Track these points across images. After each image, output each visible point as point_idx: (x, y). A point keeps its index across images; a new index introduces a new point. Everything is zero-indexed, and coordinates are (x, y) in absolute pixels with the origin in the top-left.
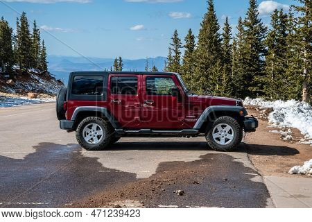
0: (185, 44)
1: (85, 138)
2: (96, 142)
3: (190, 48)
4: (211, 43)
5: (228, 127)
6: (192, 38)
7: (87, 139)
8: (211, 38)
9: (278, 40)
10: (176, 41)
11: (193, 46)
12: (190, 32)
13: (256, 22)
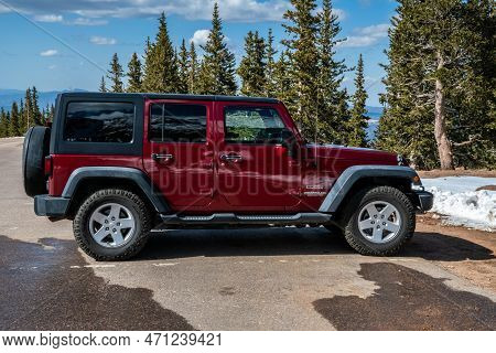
0: (129, 71)
1: (95, 236)
2: (118, 242)
3: (135, 77)
4: (166, 70)
5: (390, 208)
6: (137, 64)
7: (98, 236)
8: (166, 64)
9: (253, 70)
10: (116, 67)
11: (140, 74)
12: (135, 57)
13: (220, 48)
